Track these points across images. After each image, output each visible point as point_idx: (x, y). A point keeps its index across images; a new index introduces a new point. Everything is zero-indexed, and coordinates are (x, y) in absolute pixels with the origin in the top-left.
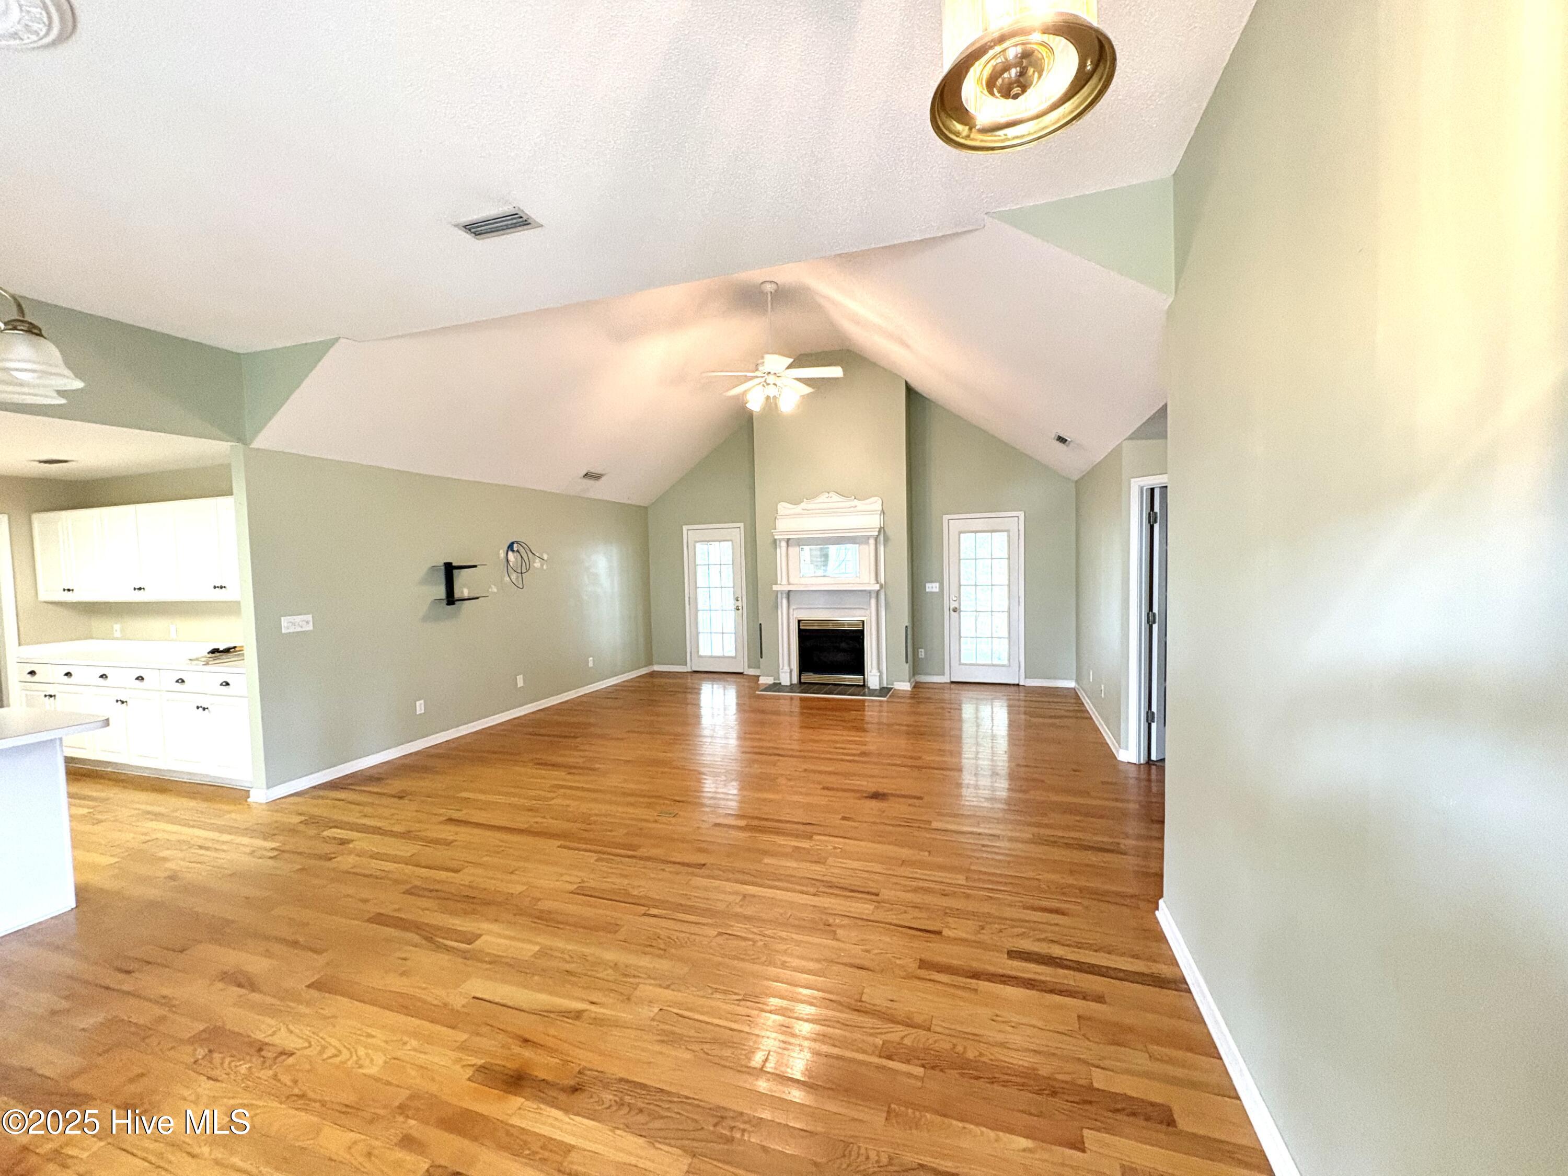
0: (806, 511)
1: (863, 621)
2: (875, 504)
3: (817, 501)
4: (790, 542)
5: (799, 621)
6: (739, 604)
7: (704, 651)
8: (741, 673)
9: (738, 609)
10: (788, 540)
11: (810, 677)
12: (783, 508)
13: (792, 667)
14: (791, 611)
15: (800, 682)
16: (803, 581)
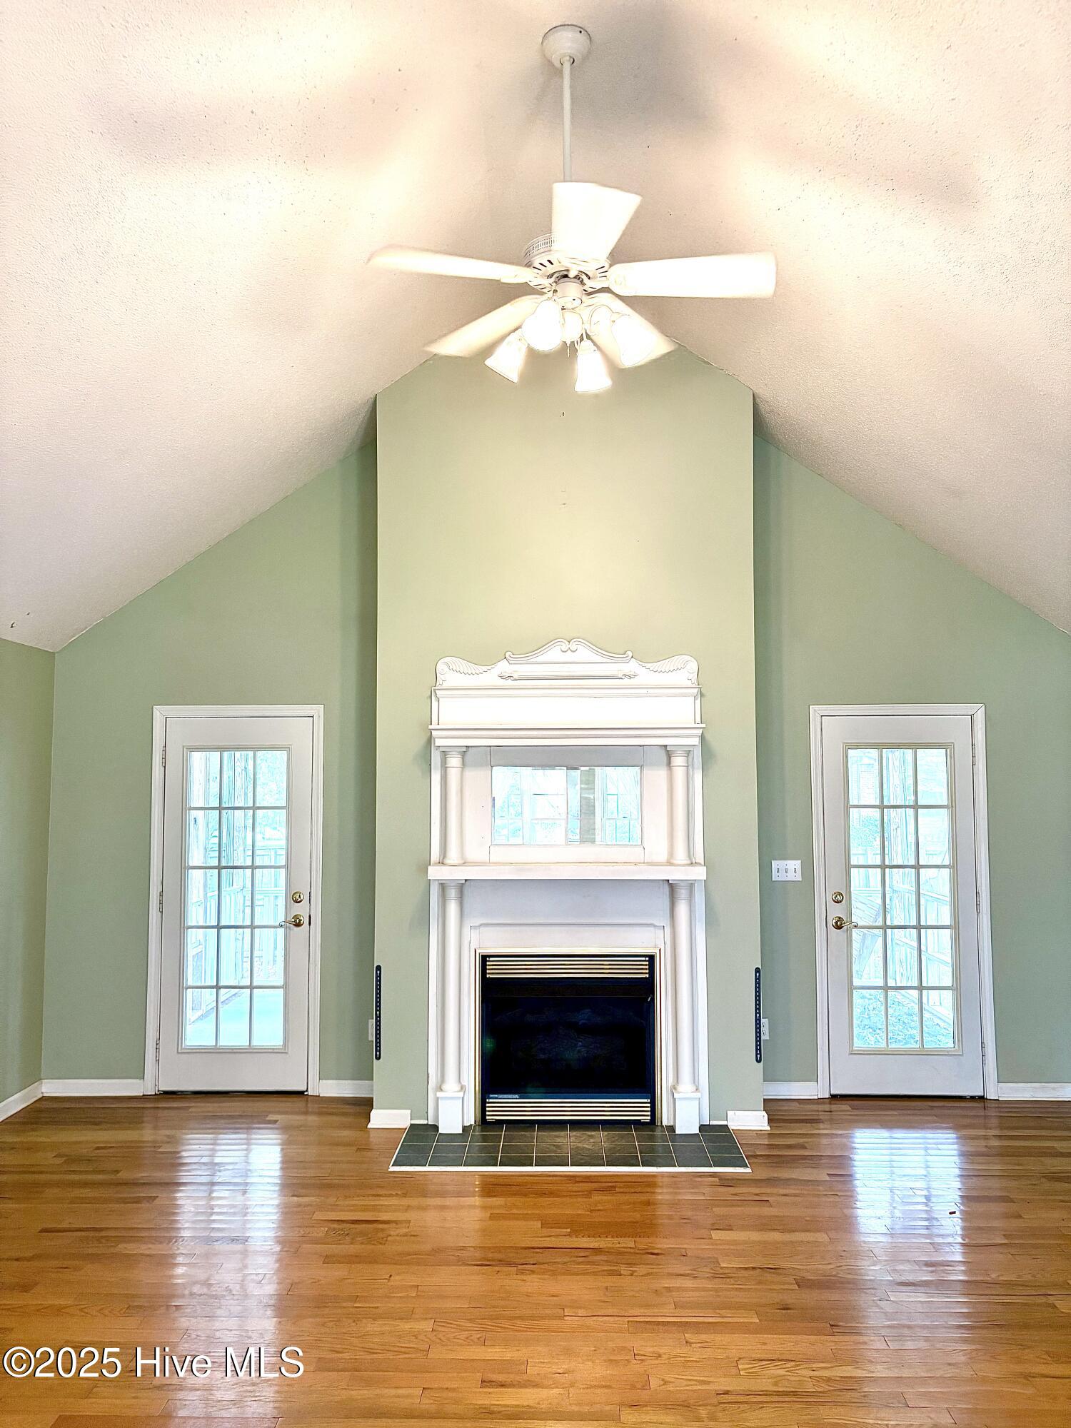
0: (509, 682)
1: (651, 958)
2: (683, 671)
3: (539, 659)
4: (468, 757)
5: (484, 958)
6: (301, 910)
7: (197, 1034)
8: (301, 1093)
9: (298, 925)
10: (465, 752)
11: (508, 1106)
12: (452, 674)
13: (465, 1083)
14: (466, 930)
15: (483, 1122)
16: (498, 855)
